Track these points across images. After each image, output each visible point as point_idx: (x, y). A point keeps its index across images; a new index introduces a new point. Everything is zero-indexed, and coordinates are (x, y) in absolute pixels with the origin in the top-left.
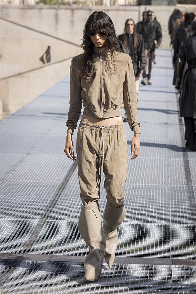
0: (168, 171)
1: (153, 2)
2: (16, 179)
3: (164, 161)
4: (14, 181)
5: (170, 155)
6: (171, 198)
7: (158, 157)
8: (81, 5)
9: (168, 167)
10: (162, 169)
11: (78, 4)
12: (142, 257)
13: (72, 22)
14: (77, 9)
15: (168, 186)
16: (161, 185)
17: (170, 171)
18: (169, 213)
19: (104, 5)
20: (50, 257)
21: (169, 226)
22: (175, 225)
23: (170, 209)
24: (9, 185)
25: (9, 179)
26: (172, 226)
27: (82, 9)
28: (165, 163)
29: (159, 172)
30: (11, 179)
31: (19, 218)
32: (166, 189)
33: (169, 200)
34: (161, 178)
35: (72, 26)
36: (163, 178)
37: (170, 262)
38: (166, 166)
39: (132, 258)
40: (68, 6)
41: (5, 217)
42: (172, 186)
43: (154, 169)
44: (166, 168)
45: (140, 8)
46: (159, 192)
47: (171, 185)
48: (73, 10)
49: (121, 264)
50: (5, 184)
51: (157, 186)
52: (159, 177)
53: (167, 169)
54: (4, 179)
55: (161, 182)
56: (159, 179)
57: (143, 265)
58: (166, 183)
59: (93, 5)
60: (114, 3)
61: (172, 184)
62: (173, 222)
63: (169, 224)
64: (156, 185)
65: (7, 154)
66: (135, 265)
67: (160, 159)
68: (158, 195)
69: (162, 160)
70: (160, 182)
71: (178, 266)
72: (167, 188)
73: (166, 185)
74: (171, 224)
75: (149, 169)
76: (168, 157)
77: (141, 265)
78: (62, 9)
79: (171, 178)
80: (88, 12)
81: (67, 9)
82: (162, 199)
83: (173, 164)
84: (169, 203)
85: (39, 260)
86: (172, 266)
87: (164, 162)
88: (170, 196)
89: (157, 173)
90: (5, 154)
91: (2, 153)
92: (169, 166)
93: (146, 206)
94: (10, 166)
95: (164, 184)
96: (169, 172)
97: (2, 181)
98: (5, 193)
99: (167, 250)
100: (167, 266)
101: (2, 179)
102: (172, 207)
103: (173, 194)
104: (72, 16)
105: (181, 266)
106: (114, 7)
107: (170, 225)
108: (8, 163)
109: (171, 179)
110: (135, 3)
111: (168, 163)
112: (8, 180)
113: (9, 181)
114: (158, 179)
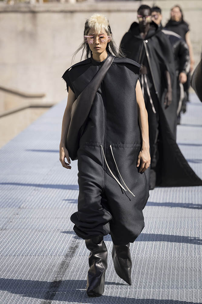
8: (12, 3)
14: (5, 11)
59: (37, 1)
106: (84, 6)
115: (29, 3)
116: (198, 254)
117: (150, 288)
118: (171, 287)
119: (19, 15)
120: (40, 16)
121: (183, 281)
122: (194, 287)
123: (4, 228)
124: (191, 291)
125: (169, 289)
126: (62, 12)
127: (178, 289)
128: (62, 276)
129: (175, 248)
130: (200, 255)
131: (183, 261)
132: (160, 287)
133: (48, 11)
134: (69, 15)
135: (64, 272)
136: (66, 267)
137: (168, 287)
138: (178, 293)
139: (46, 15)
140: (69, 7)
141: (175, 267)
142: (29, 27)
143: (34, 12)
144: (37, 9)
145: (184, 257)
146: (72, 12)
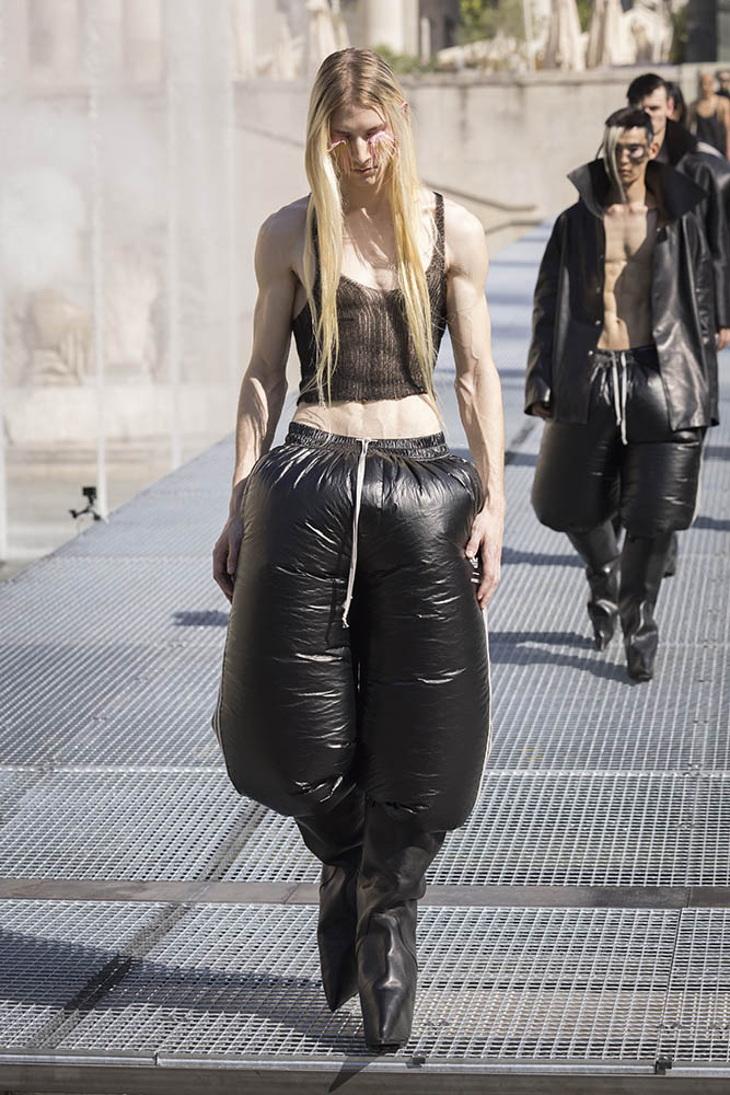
0: (716, 598)
1: (722, 51)
2: (216, 639)
3: (707, 567)
4: (211, 645)
6: (715, 688)
7: (690, 552)
8: (489, 72)
9: (718, 586)
10: (699, 592)
11: (479, 67)
12: (591, 885)
13: (463, 125)
14: (479, 84)
15: (711, 647)
16: (688, 646)
18: (702, 736)
19: (565, 67)
20: (288, 890)
21: (694, 779)
22: (714, 775)
23: (706, 722)
24: (193, 657)
25: (195, 638)
26: (706, 780)
27: (493, 83)
28: (711, 571)
29: (689, 601)
30: (202, 639)
31: (207, 765)
32: (701, 659)
33: (706, 693)
34: (689, 623)
35: (464, 139)
36: (699, 623)
37: (681, 897)
38: (714, 581)
39: (557, 888)
40: (448, 77)
41: (164, 764)
42: (723, 648)
44: (713, 588)
45: (680, 73)
46: (678, 669)
47: (722, 645)
48: (464, 88)
49: (518, 909)
50: (181, 655)
51: (673, 649)
52: (686, 618)
53: (716, 591)
54: (181, 638)
55: (687, 636)
56: (683, 624)
57: (588, 910)
58: (706, 637)
59: (528, 68)
60: (599, 60)
61: (723, 641)
62: (709, 766)
63: (695, 772)
64: (672, 645)
65: (202, 559)
66: (562, 910)
67: (696, 560)
68: (675, 677)
69: (704, 562)
70: (684, 635)
71: (703, 910)
72: (705, 656)
73: (705, 644)
74: (701, 772)
76: (724, 553)
77: (582, 910)
78: (429, 85)
79: (722, 621)
80: (513, 91)
81: (444, 85)
82: (685, 693)
84: (706, 704)
85: (250, 902)
86: (684, 910)
87: (707, 570)
88: (710, 681)
89: (679, 607)
90: (195, 558)
91: (187, 555)
92: (722, 581)
93: (628, 716)
94: (205, 598)
95: (699, 640)
96: (721, 601)
97: (172, 646)
98: (177, 683)
99: (676, 858)
100: (667, 912)
101: (173, 640)
102: (715, 715)
103: (724, 674)
104: (463, 106)
105: (712, 910)
106: (596, 74)
107: (698, 774)
108: (201, 587)
109: (724, 626)
110: (666, 58)
111: (721, 572)
112: (191, 642)
113: (193, 645)
114: (680, 624)
115: (513, 72)
119: (498, 91)
120: (531, 92)
126: (562, 83)
133: (540, 84)
134: (572, 89)
140: (573, 77)
142: (514, 106)
143: (520, 86)
144: (525, 80)
146: (578, 84)
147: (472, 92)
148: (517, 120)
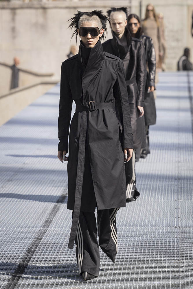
5: (183, 257)
13: (13, 30)
14: (22, 8)
17: (182, 285)
27: (30, 7)
35: (14, 37)
40: (5, 4)
43: (154, 282)
48: (13, 9)
75: (145, 283)
80: (40, 11)
81: (3, 8)
83: (187, 271)
104: (13, 19)
111: (179, 271)
116: (163, 199)
117: (123, 226)
118: (139, 225)
119: (32, 11)
120: (50, 12)
121: (149, 220)
122: (158, 225)
123: (10, 179)
124: (155, 228)
125: (137, 227)
126: (67, 8)
127: (144, 227)
128: (53, 217)
129: (146, 194)
130: (165, 200)
131: (151, 205)
132: (130, 225)
133: (56, 8)
134: (72, 11)
135: (55, 214)
136: (57, 210)
137: (137, 226)
138: (144, 231)
139: (54, 11)
140: (73, 4)
141: (144, 209)
142: (41, 20)
143: (44, 8)
144: (46, 6)
145: (152, 202)
147: (18, 11)
148: (43, 27)
